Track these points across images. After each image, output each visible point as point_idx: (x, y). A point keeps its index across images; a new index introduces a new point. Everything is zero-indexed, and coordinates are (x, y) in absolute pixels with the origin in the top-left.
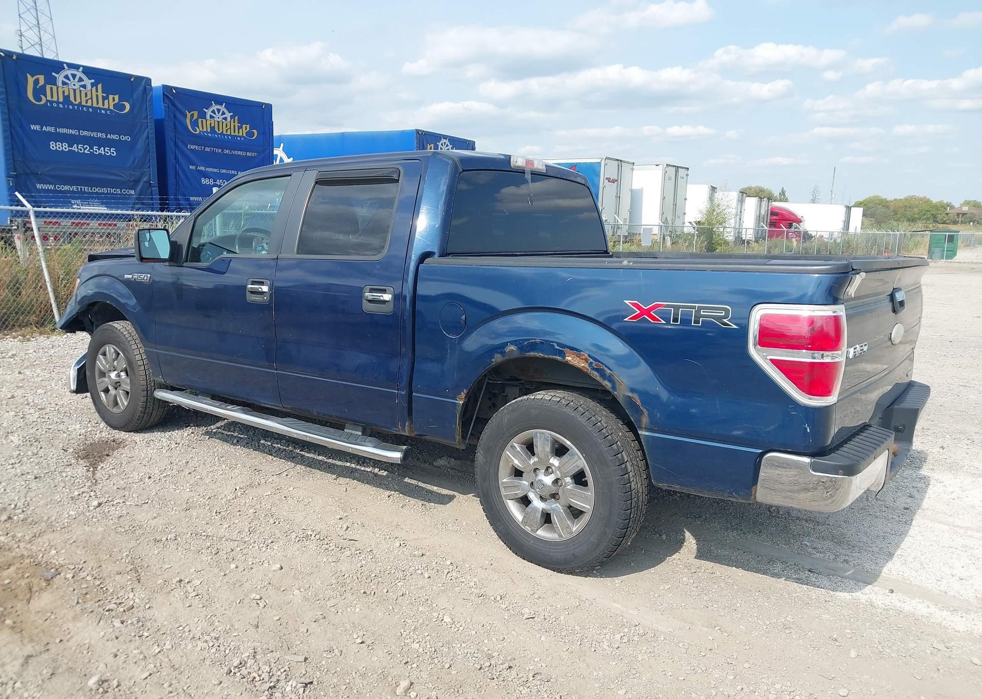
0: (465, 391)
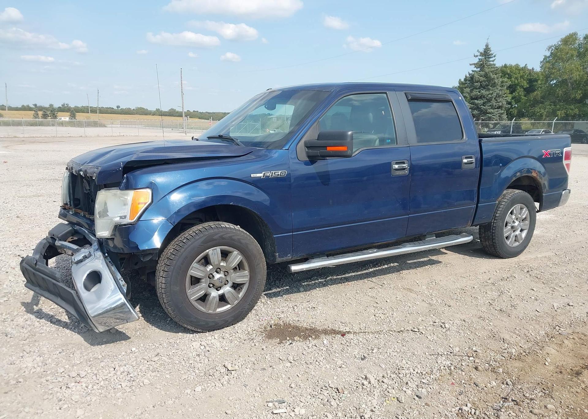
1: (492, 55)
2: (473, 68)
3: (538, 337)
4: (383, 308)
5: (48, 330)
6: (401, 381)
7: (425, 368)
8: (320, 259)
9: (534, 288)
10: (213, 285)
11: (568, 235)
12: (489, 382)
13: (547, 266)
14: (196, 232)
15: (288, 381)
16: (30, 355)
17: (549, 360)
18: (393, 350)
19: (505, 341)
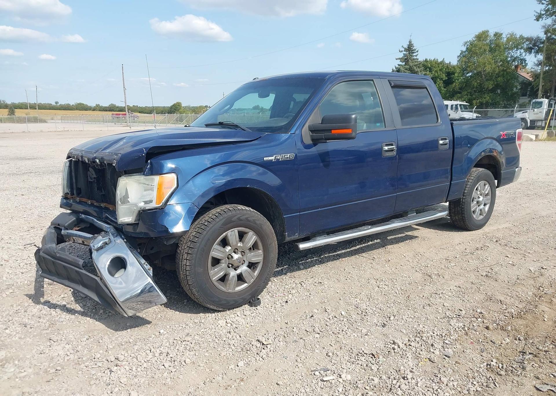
1: (415, 50)
2: (399, 62)
3: (528, 298)
4: (384, 280)
5: (67, 319)
6: (426, 343)
7: (442, 330)
8: (323, 237)
9: (508, 255)
10: (232, 265)
11: (518, 209)
12: (503, 339)
13: (511, 235)
14: (216, 215)
15: (324, 351)
16: (58, 344)
17: (547, 317)
18: (408, 316)
19: (502, 303)
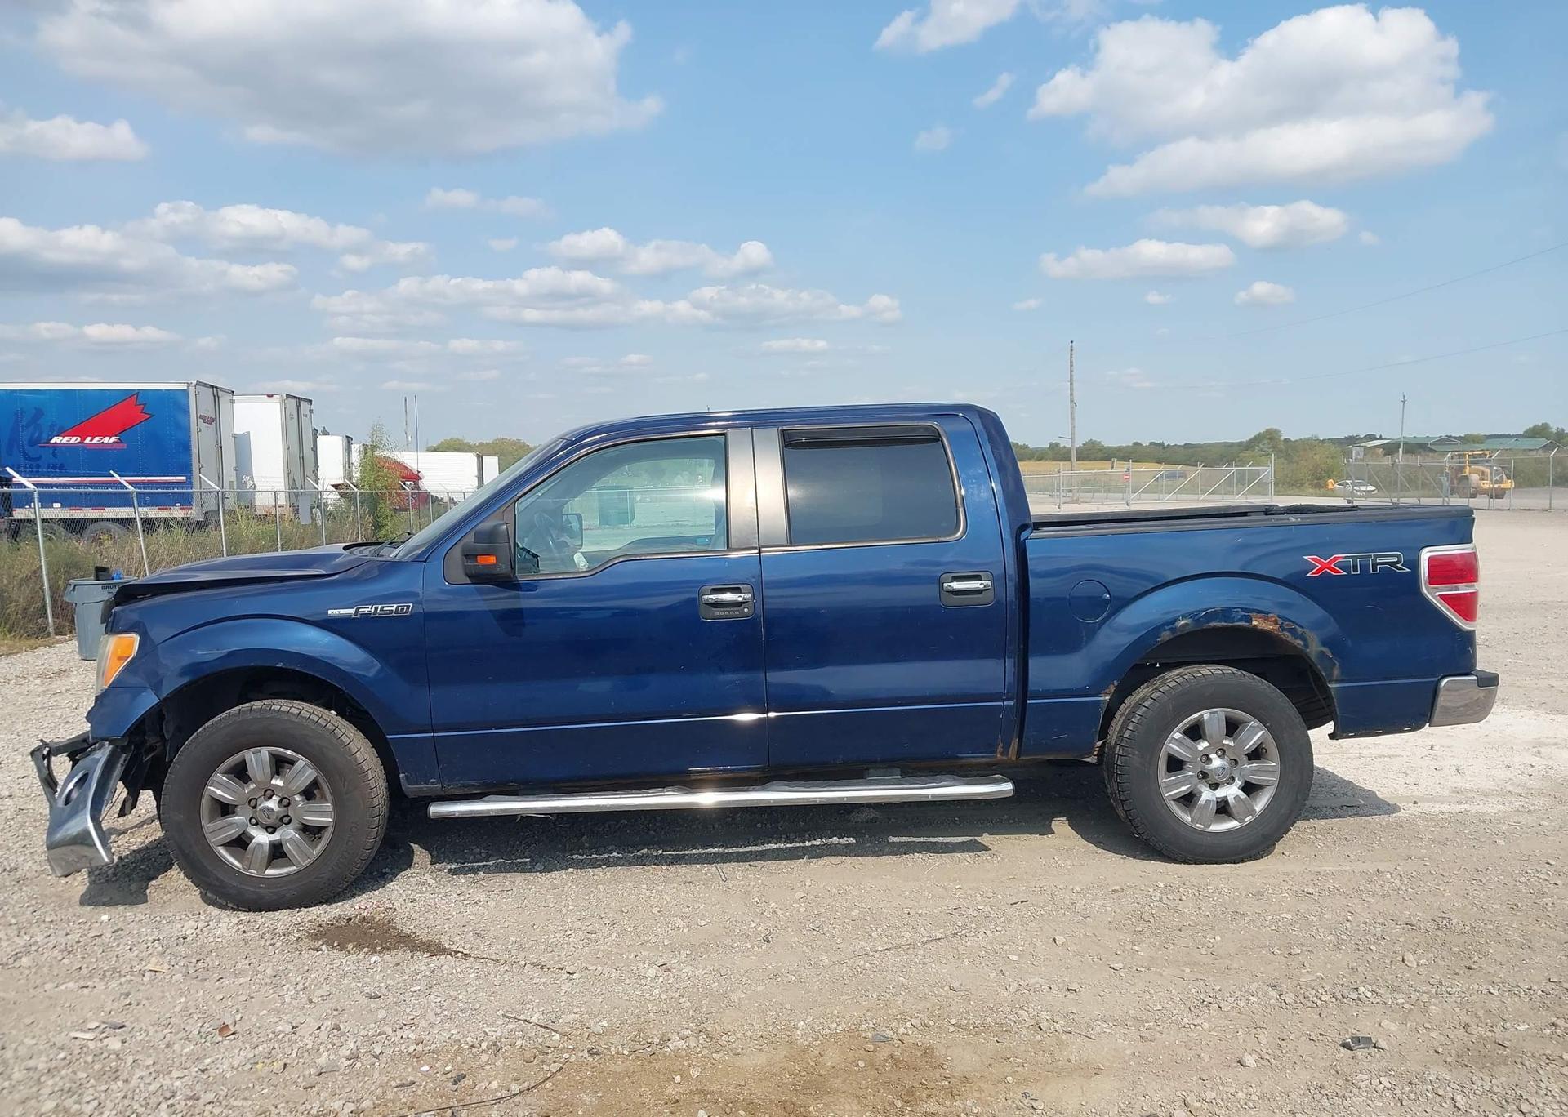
0: (1116, 683)
10: (257, 821)
